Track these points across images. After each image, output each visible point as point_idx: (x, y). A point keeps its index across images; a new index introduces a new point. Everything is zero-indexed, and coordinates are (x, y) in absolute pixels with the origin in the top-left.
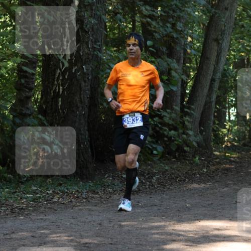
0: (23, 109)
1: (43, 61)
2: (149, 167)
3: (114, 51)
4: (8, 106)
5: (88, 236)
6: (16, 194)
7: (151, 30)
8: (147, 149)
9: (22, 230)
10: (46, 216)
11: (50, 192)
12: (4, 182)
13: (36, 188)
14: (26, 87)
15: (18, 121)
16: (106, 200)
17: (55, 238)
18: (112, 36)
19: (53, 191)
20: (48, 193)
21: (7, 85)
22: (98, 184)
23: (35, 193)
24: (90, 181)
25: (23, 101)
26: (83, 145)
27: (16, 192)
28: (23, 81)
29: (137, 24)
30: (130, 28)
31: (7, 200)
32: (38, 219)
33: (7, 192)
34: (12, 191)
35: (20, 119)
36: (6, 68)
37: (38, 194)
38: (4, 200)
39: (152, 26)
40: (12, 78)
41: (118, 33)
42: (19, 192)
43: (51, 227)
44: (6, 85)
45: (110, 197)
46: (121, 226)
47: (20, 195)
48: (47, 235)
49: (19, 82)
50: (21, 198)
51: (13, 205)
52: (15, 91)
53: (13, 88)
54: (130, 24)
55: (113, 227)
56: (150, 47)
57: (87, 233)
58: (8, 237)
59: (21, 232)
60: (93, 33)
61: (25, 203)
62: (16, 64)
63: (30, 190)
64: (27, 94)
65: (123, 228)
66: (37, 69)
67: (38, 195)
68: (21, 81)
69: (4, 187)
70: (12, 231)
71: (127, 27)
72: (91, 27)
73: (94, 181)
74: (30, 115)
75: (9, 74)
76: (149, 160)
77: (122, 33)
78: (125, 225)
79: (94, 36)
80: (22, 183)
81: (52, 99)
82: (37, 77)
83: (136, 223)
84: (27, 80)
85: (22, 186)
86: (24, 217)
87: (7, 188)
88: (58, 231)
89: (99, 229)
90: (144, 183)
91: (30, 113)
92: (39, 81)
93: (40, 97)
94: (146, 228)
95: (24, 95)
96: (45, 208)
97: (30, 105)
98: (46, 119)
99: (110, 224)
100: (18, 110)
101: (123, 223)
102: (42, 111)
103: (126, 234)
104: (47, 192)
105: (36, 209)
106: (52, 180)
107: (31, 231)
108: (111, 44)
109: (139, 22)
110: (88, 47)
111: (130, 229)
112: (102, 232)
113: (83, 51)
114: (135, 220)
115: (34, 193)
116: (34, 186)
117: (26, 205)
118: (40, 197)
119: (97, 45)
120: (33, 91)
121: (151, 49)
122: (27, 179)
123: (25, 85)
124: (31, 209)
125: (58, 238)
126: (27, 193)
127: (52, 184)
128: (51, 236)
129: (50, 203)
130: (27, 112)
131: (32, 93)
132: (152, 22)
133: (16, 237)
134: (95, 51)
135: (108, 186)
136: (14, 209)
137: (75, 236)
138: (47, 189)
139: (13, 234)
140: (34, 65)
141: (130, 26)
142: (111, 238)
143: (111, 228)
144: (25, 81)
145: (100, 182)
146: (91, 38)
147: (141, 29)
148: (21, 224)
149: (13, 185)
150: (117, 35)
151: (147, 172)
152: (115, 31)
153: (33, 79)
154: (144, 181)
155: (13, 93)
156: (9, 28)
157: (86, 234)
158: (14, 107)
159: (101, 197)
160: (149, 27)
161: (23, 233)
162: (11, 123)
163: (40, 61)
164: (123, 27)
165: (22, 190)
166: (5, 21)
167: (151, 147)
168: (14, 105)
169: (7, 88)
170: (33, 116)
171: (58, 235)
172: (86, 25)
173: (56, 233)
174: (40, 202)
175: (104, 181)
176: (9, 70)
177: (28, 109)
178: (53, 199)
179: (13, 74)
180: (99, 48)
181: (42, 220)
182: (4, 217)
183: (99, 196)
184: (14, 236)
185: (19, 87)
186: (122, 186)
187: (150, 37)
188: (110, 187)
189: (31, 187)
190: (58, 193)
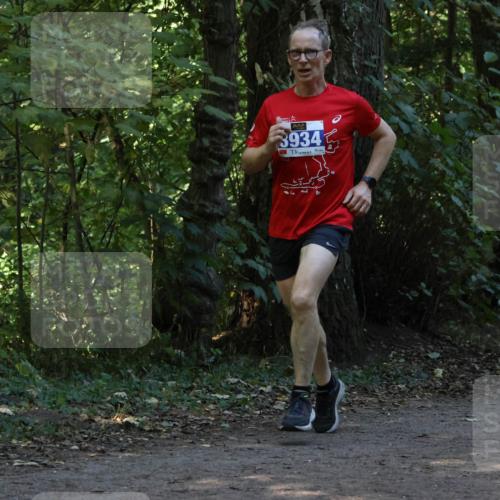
0: (207, 204)
1: (249, 97)
2: (489, 336)
3: (409, 73)
4: (171, 197)
5: (356, 490)
6: (192, 393)
7: (492, 27)
8: (483, 295)
9: (208, 473)
10: (259, 442)
11: (268, 389)
12: (166, 366)
13: (236, 380)
14: (211, 155)
15: (195, 230)
16: (393, 408)
17: (283, 493)
18: (402, 41)
19: (274, 388)
20: (262, 392)
21: (170, 151)
22: (375, 373)
23: (234, 390)
24: (356, 367)
25: (206, 187)
26: (339, 285)
27: (191, 388)
28: (206, 142)
29: (458, 13)
30: (442, 22)
31: (174, 406)
32: (241, 450)
33: (173, 388)
34: (184, 385)
35: (200, 227)
36: (167, 113)
37: (240, 392)
38: (167, 405)
39: (494, 18)
40: (181, 134)
41: (417, 34)
42: (200, 387)
43: (272, 466)
44: (166, 152)
45: (400, 402)
46: (428, 468)
47: (201, 395)
48: (264, 486)
49: (198, 145)
50: (204, 402)
51: (186, 417)
52: (188, 163)
53: (185, 156)
54: (442, 12)
55: (411, 469)
56: (491, 64)
57: (353, 482)
58: (177, 487)
59: (206, 477)
60: (360, 34)
61: (212, 413)
62: (188, 105)
63: (223, 384)
64: (215, 170)
65: (434, 474)
66: (238, 114)
67: (240, 396)
68: (201, 142)
69: (166, 377)
70: (188, 475)
71: (436, 19)
72: (357, 20)
73: (365, 366)
74: (221, 217)
75: (173, 125)
76: (488, 320)
77: (426, 35)
78: (438, 468)
79: (364, 41)
80: (205, 368)
81: (271, 181)
82: (236, 132)
83: (463, 463)
84: (214, 139)
85: (205, 374)
86: (212, 443)
87: (172, 379)
88: (288, 476)
89: (379, 474)
90: (479, 372)
91: (221, 213)
92: (240, 141)
93: (241, 176)
94: (485, 475)
95: (208, 172)
96: (257, 425)
97: (221, 195)
98: (256, 226)
99: (403, 463)
100: (196, 207)
101: (433, 463)
102: (247, 208)
103: (440, 486)
104: (262, 388)
105: (237, 426)
106: (271, 362)
107: (228, 477)
108: (402, 58)
109: (465, 10)
110: (351, 67)
111: (450, 476)
112: (386, 482)
113: (339, 75)
114: (461, 455)
115: (232, 390)
116: (232, 376)
117: (215, 416)
118: (245, 401)
119: (371, 60)
120: (228, 163)
121: (491, 69)
122: (216, 360)
123: (211, 150)
124: (227, 425)
125: (288, 492)
126: (218, 391)
127: (271, 371)
128: (273, 487)
129: (269, 413)
130: (216, 211)
131: (225, 169)
132: (495, 8)
133: (197, 488)
134: (364, 74)
135: (397, 377)
136: (187, 425)
137: (325, 489)
138: (261, 383)
139: (190, 482)
140: (230, 107)
141: (443, 18)
142: (407, 496)
143: (406, 472)
144: (212, 143)
145: (378, 369)
146: (358, 45)
147: (467, 23)
148: (206, 460)
149: (186, 372)
150: (413, 38)
151: (483, 347)
152: (411, 30)
153: (228, 137)
154: (478, 368)
155: (185, 168)
156: (174, 25)
157: (350, 486)
158: (186, 200)
159: (380, 401)
160: (488, 21)
161: (209, 480)
162: (181, 235)
163: (243, 98)
164: (429, 20)
165: (205, 383)
166: (165, 10)
167: (492, 292)
168: (186, 194)
169: (171, 156)
170: (227, 220)
171: (287, 486)
172: (346, 18)
173: (283, 482)
174: (246, 412)
175: (386, 367)
176: (173, 118)
177: (218, 203)
178: (273, 404)
179: (183, 126)
180: (374, 66)
181: (252, 452)
182: (167, 442)
183: (376, 401)
184: (191, 487)
185: (199, 156)
186: (428, 379)
187: (489, 43)
188: (400, 380)
189: (224, 377)
190: (284, 393)
